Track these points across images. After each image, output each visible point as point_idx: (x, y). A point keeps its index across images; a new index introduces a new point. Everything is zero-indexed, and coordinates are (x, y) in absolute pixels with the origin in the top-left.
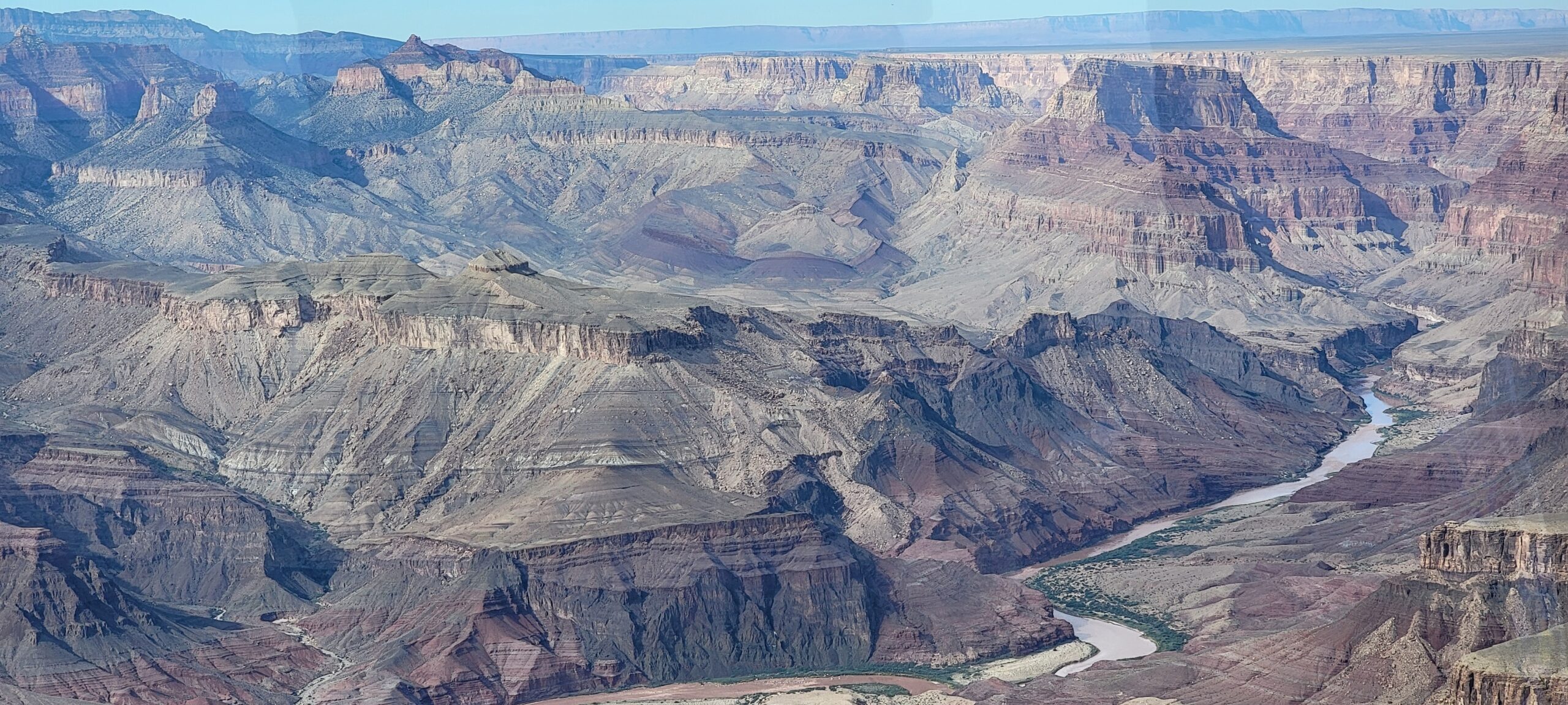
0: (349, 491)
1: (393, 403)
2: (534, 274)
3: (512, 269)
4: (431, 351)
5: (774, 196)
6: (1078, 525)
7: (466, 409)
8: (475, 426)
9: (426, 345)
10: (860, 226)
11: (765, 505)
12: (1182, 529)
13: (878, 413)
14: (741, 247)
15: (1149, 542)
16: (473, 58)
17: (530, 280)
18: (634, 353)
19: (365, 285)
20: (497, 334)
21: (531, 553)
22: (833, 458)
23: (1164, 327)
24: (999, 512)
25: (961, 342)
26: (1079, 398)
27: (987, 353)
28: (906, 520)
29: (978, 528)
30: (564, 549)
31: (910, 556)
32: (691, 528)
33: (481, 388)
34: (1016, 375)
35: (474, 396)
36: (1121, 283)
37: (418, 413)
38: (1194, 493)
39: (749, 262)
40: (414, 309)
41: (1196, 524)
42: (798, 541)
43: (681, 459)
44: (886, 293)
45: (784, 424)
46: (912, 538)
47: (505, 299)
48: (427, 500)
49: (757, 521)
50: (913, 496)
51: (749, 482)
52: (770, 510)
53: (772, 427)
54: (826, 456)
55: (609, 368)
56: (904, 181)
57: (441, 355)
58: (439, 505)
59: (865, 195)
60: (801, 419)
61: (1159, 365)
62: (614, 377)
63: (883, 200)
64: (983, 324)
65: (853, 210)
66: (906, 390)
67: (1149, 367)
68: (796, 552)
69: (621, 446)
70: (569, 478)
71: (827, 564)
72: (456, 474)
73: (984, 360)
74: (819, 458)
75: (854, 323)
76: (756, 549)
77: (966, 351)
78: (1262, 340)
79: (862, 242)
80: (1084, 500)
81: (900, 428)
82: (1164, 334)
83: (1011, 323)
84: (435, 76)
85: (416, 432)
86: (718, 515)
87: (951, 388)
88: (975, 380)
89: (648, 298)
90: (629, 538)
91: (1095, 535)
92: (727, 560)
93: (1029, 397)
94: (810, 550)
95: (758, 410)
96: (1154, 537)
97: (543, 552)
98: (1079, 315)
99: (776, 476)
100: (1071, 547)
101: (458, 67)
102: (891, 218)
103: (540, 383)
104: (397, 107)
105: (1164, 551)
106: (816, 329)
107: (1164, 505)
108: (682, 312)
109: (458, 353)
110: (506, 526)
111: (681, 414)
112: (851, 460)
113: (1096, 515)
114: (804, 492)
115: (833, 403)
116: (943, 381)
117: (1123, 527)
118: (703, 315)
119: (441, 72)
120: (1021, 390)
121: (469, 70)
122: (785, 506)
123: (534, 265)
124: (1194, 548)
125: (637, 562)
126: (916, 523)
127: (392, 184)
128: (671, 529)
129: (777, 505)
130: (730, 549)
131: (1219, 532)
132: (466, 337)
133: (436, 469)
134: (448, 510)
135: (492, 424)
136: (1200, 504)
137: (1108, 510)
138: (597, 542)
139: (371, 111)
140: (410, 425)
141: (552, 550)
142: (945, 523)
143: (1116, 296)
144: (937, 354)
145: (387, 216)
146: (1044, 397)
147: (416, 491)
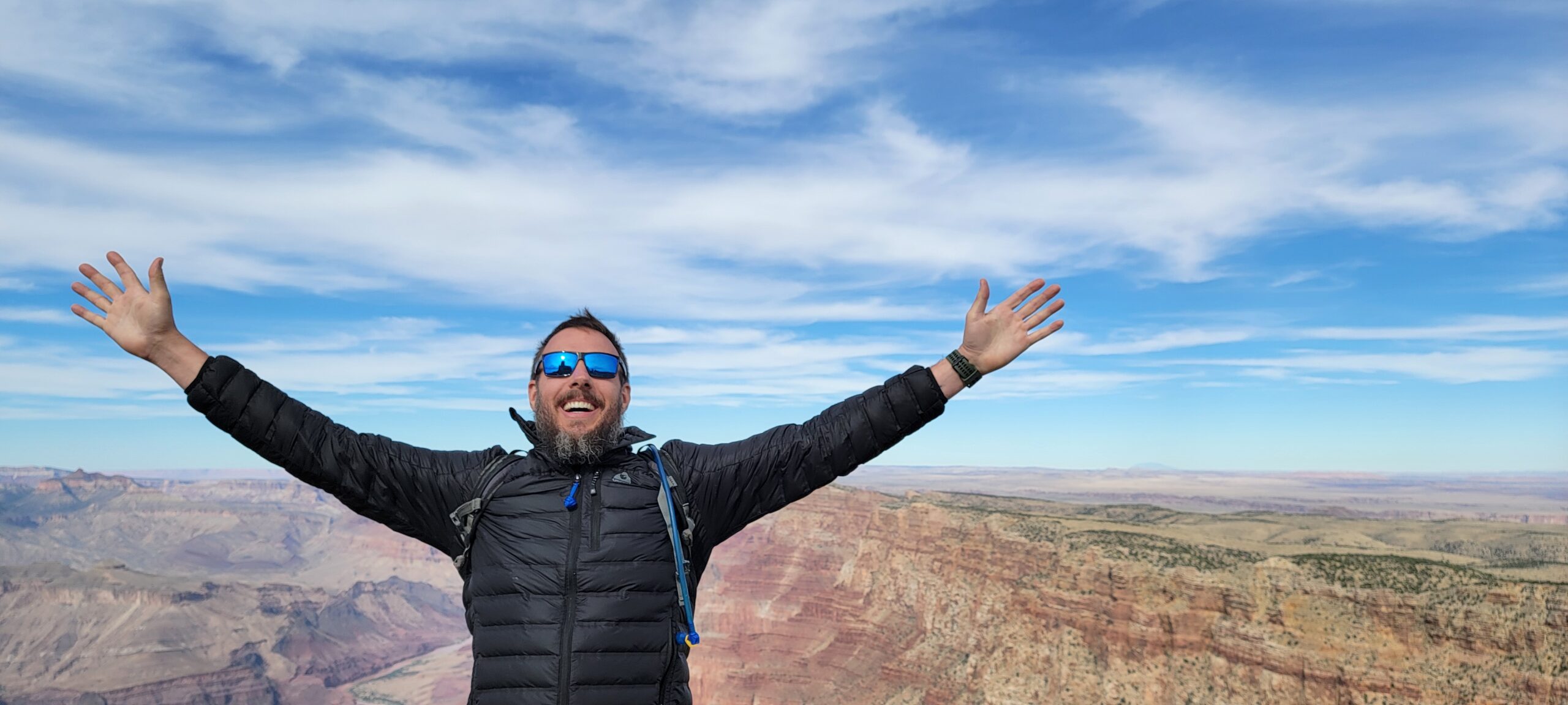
0: (19, 669)
1: (49, 627)
2: (127, 570)
3: (117, 567)
4: (71, 605)
5: (248, 536)
6: (369, 666)
7: (86, 629)
8: (89, 638)
9: (68, 602)
10: (286, 548)
11: (229, 664)
12: (414, 665)
13: (286, 623)
14: (230, 558)
15: (399, 671)
16: (109, 478)
17: (126, 572)
18: (174, 602)
19: (40, 575)
20: (106, 596)
21: (111, 692)
22: (263, 644)
23: (411, 585)
24: (336, 662)
25: (324, 593)
26: (374, 614)
27: (334, 597)
28: (294, 667)
29: (326, 669)
30: (128, 690)
31: (294, 684)
32: (193, 676)
33: (94, 620)
34: (347, 606)
35: (91, 624)
36: (395, 569)
37: (60, 632)
38: (419, 650)
39: (232, 564)
40: (64, 586)
41: (418, 663)
42: (243, 679)
43: (191, 647)
44: (294, 575)
45: (242, 629)
46: (296, 675)
47: (112, 580)
48: (60, 671)
49: (225, 671)
50: (298, 657)
51: (223, 655)
52: (232, 666)
53: (236, 631)
54: (260, 642)
55: (161, 609)
56: (306, 530)
57: (75, 606)
58: (66, 674)
59: (288, 536)
60: (250, 627)
61: (408, 600)
62: (162, 613)
63: (296, 538)
64: (336, 586)
65: (283, 542)
66: (298, 613)
67: (404, 601)
68: (243, 683)
69: (162, 642)
70: (135, 657)
71: (255, 688)
72: (77, 659)
73: (334, 600)
74: (256, 643)
75: (276, 587)
76: (223, 683)
77: (327, 597)
78: (451, 590)
79: (286, 554)
80: (373, 655)
81: (295, 629)
82: (411, 588)
83: (347, 586)
84: (89, 485)
85: (59, 641)
86: (206, 670)
87: (319, 612)
88: (329, 608)
89: (184, 579)
90: (161, 683)
91: (375, 670)
92: (208, 690)
93: (352, 614)
94: (249, 682)
95: (231, 624)
96: (402, 669)
97: (117, 691)
98: (376, 581)
99: (235, 652)
100: (365, 675)
101: (100, 482)
102: (299, 545)
103: (125, 616)
104: (68, 499)
105: (405, 674)
106: (260, 590)
107: (406, 656)
108: (199, 584)
109: (85, 605)
110: (99, 681)
111: (194, 627)
112: (271, 643)
113: (378, 662)
114: (248, 658)
115: (265, 620)
116: (315, 609)
117: (388, 665)
118: (210, 586)
119: (92, 484)
120: (349, 612)
121: (106, 483)
122: (239, 664)
123: (127, 565)
124: (417, 672)
125: (164, 693)
126: (298, 668)
127: (61, 532)
128: (183, 678)
129: (235, 664)
130: (211, 684)
131: (429, 665)
132: (89, 597)
133: (67, 657)
134: (71, 675)
135: (98, 636)
136: (422, 654)
137: (383, 659)
138: (145, 685)
139: (54, 500)
140: (55, 638)
141: (122, 690)
142: (311, 668)
143: (393, 574)
144: (314, 598)
145: (56, 545)
146: (358, 615)
147: (55, 668)
